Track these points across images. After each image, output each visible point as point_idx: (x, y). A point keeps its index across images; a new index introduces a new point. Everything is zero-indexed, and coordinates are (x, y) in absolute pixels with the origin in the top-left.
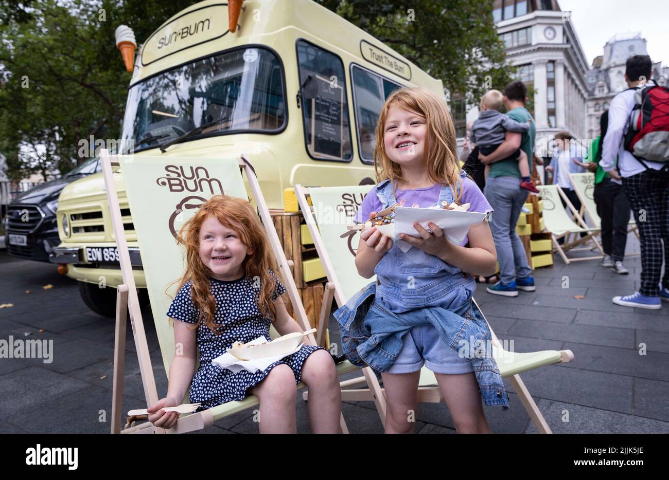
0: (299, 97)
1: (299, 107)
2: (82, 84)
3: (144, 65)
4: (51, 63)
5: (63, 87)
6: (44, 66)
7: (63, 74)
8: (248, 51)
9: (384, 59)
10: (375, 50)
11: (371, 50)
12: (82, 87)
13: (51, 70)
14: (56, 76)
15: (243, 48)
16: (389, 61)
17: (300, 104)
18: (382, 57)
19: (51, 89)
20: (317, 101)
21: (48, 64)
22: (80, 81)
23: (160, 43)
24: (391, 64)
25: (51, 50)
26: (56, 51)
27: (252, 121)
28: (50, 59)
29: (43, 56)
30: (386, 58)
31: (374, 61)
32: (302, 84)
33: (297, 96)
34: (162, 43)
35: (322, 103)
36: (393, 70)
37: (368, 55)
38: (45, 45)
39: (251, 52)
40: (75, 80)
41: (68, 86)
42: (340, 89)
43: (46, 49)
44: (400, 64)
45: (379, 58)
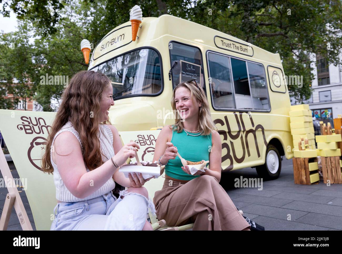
0: (171, 74)
1: (170, 80)
2: (82, 64)
3: (94, 60)
4: (66, 53)
5: (72, 67)
6: (63, 55)
7: (72, 60)
8: (142, 50)
9: (232, 46)
10: (225, 41)
11: (222, 41)
12: (82, 66)
13: (66, 57)
14: (69, 60)
15: (140, 49)
16: (235, 46)
17: (171, 78)
18: (231, 45)
19: (66, 68)
20: (183, 75)
21: (65, 54)
22: (81, 63)
23: (102, 48)
24: (238, 48)
25: (67, 46)
26: (69, 47)
27: (143, 90)
28: (66, 51)
29: (63, 50)
30: (233, 44)
31: (225, 47)
32: (172, 66)
33: (169, 73)
34: (103, 48)
35: (186, 76)
36: (239, 51)
37: (220, 45)
38: (64, 44)
39: (143, 51)
40: (78, 63)
41: (75, 66)
42: (200, 67)
43: (64, 46)
44: (244, 47)
45: (228, 45)
